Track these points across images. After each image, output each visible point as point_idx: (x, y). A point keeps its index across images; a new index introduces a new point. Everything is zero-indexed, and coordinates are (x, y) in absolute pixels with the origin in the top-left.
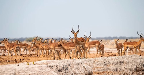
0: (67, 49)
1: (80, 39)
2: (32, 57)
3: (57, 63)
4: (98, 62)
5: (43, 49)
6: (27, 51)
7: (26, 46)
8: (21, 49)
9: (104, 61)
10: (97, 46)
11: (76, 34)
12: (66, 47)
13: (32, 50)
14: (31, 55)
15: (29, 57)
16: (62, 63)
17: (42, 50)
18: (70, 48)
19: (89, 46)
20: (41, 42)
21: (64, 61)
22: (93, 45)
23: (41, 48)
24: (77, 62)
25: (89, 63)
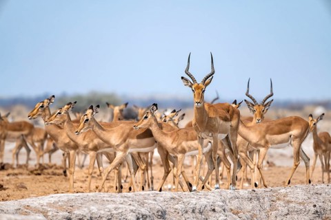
0: (174, 150)
1: (216, 111)
2: (42, 176)
3: (111, 206)
4: (289, 202)
5: (76, 147)
6: (29, 151)
7: (25, 132)
8: (6, 142)
9: (314, 201)
10: (296, 137)
11: (200, 91)
12: (168, 142)
13: (52, 147)
14: (40, 170)
15: (32, 176)
16: (132, 208)
17: (72, 152)
18: (184, 144)
19: (264, 137)
20: (66, 118)
21: (141, 198)
22: (280, 132)
23: (67, 140)
24: (194, 201)
25: (253, 209)
